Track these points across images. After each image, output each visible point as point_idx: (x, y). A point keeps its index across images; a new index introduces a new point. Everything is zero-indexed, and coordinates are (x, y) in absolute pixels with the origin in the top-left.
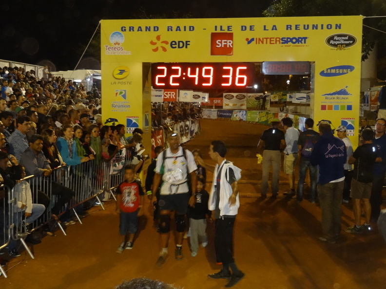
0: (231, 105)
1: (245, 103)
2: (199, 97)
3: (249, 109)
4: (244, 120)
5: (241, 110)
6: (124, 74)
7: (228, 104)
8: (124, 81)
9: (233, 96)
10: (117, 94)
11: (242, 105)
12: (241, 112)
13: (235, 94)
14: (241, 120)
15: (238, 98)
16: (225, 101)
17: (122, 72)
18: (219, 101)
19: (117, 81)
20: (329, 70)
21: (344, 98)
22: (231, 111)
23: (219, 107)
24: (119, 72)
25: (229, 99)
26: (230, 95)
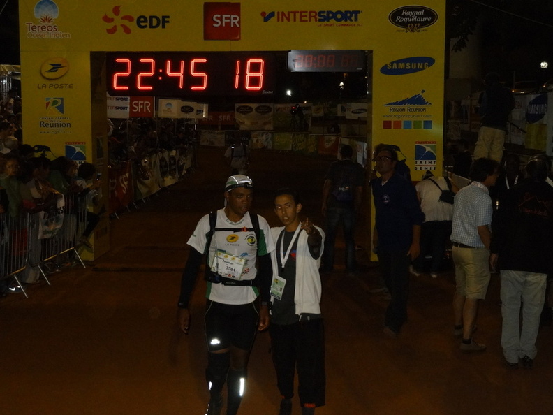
0: (247, 122)
1: (271, 119)
2: (192, 109)
3: (277, 129)
4: (269, 147)
5: (263, 131)
6: (60, 72)
7: (242, 121)
8: (59, 82)
9: (251, 109)
10: (48, 104)
11: (265, 124)
12: (264, 136)
13: (254, 106)
15: (260, 112)
16: (239, 117)
18: (228, 117)
19: (48, 83)
20: (395, 64)
21: (419, 110)
22: (248, 134)
23: (228, 127)
24: (52, 67)
25: (244, 113)
26: (247, 107)
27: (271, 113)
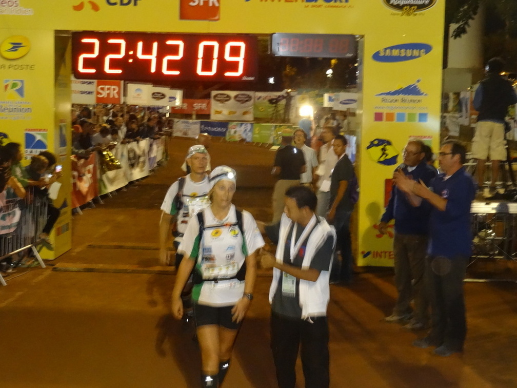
0: (225, 112)
1: (251, 109)
2: (163, 96)
3: (257, 120)
4: (248, 140)
5: (242, 122)
6: (21, 51)
7: (219, 110)
9: (229, 97)
11: (245, 113)
12: (243, 126)
13: (232, 94)
14: (243, 140)
15: (239, 101)
16: (215, 106)
17: (16, 46)
18: (204, 106)
19: (7, 63)
20: (388, 51)
21: (414, 101)
22: (224, 124)
23: (203, 116)
24: (11, 46)
25: (221, 101)
26: (224, 94)
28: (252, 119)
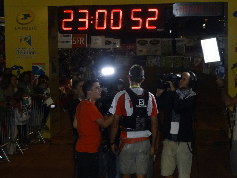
0: (145, 51)
1: (159, 48)
2: (110, 43)
3: (163, 54)
4: (159, 66)
5: (155, 56)
6: (29, 19)
8: (28, 26)
9: (147, 42)
10: (21, 40)
11: (156, 51)
13: (149, 40)
14: (156, 66)
15: (152, 44)
16: (139, 47)
19: (21, 26)
22: (145, 57)
24: (23, 16)
25: (142, 44)
26: (144, 40)
27: (160, 44)
28: (160, 54)
